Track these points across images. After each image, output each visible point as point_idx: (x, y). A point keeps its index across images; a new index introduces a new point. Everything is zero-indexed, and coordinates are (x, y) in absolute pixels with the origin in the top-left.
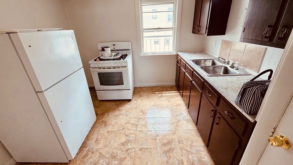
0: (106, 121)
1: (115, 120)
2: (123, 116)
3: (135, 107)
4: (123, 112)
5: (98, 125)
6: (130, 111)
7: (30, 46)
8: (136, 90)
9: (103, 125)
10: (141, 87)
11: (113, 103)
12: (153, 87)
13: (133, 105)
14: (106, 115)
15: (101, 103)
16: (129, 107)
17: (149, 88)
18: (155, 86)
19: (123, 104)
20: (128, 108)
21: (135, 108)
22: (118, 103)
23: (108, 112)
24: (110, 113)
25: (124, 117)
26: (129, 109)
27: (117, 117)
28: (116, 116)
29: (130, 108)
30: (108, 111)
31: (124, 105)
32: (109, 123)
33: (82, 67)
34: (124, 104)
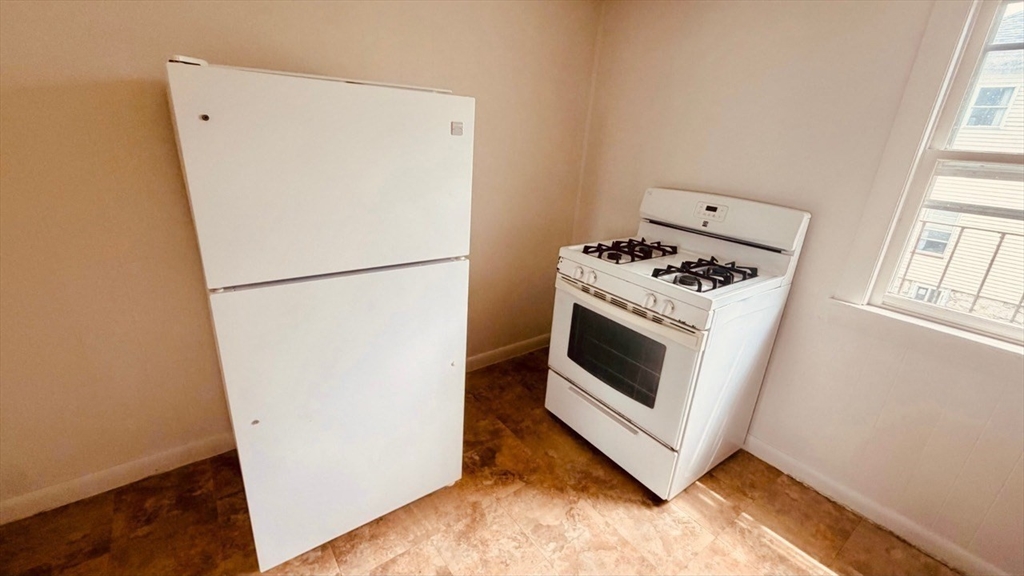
0: (483, 515)
1: (514, 539)
2: (555, 556)
3: (650, 558)
4: (575, 535)
5: (450, 508)
6: (609, 558)
7: (206, 118)
8: (735, 467)
9: (460, 526)
10: (779, 473)
11: (582, 459)
12: (859, 520)
13: (647, 539)
14: (512, 489)
15: (544, 427)
16: (623, 532)
17: (829, 506)
18: (879, 528)
19: (610, 493)
20: (615, 532)
21: (643, 560)
22: (600, 472)
23: (527, 483)
24: (532, 492)
25: (558, 562)
26: (613, 540)
27: (532, 538)
28: (538, 527)
29: (625, 543)
30: (533, 478)
31: (611, 505)
32: (487, 535)
33: (466, 257)
34: (617, 499)
